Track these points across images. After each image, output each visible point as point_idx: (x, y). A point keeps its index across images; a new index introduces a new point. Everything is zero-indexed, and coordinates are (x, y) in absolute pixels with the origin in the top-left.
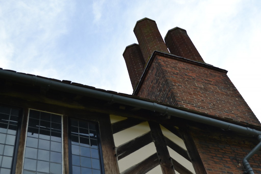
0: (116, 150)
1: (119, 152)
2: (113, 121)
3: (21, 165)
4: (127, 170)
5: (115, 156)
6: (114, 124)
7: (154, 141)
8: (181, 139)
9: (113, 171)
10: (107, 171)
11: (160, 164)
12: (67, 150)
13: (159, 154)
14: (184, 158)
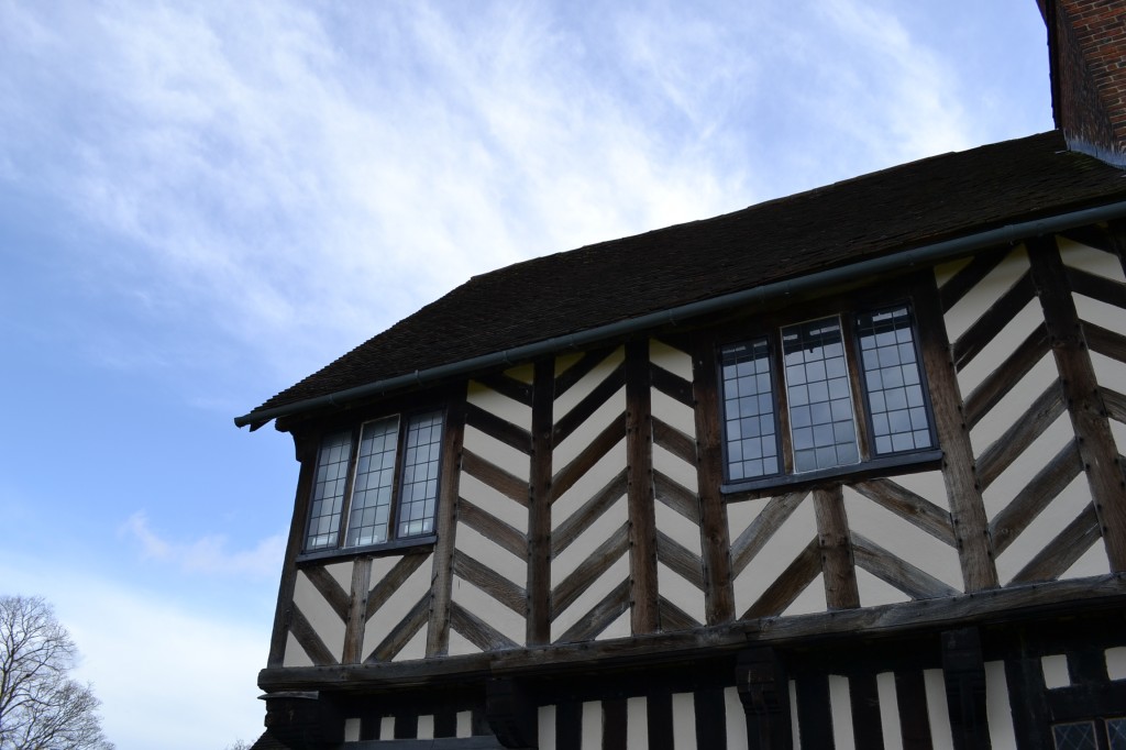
0: (952, 352)
1: (958, 354)
2: (941, 282)
3: (789, 446)
4: (976, 389)
5: (951, 365)
6: (945, 286)
7: (1039, 293)
8: (1110, 255)
9: (948, 401)
10: (936, 403)
11: (1053, 348)
12: (858, 390)
13: (1049, 324)
14: (1115, 307)
